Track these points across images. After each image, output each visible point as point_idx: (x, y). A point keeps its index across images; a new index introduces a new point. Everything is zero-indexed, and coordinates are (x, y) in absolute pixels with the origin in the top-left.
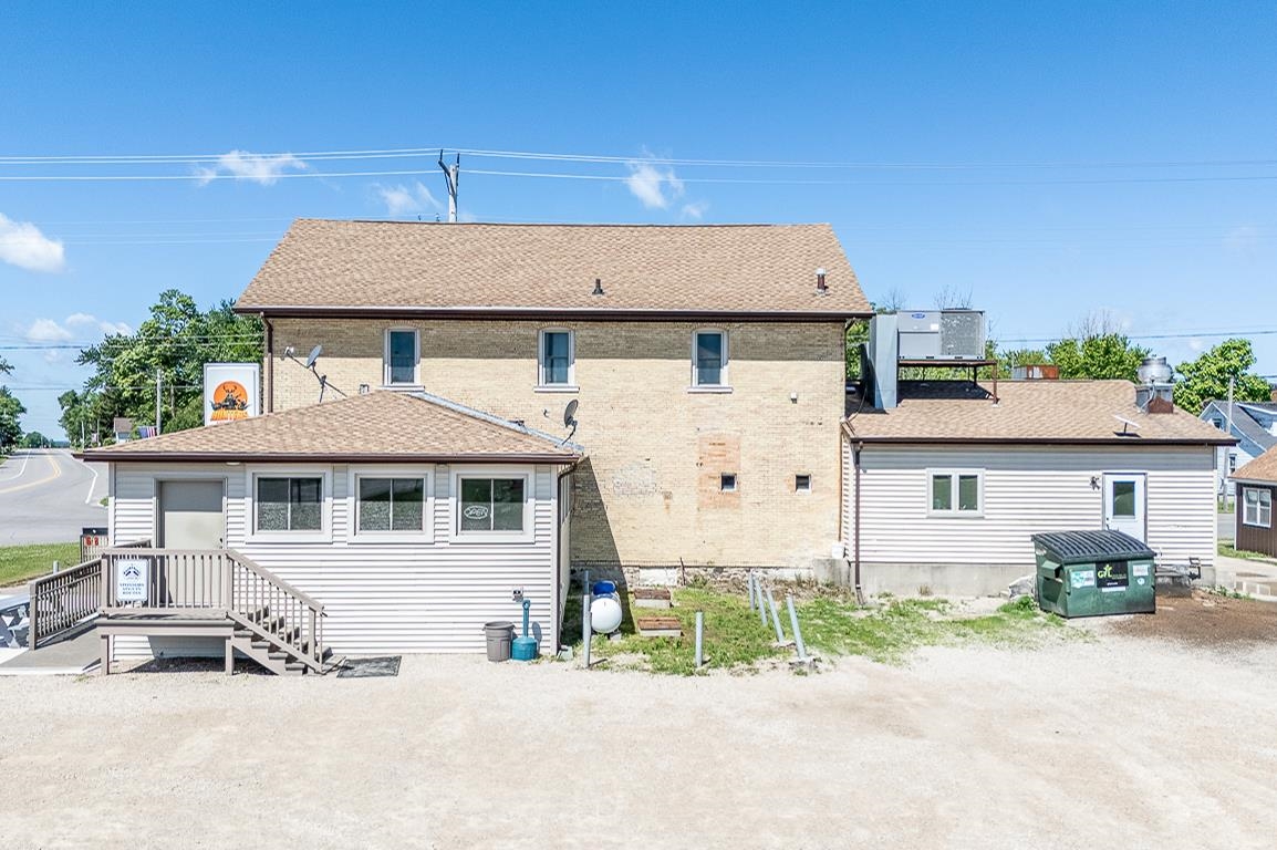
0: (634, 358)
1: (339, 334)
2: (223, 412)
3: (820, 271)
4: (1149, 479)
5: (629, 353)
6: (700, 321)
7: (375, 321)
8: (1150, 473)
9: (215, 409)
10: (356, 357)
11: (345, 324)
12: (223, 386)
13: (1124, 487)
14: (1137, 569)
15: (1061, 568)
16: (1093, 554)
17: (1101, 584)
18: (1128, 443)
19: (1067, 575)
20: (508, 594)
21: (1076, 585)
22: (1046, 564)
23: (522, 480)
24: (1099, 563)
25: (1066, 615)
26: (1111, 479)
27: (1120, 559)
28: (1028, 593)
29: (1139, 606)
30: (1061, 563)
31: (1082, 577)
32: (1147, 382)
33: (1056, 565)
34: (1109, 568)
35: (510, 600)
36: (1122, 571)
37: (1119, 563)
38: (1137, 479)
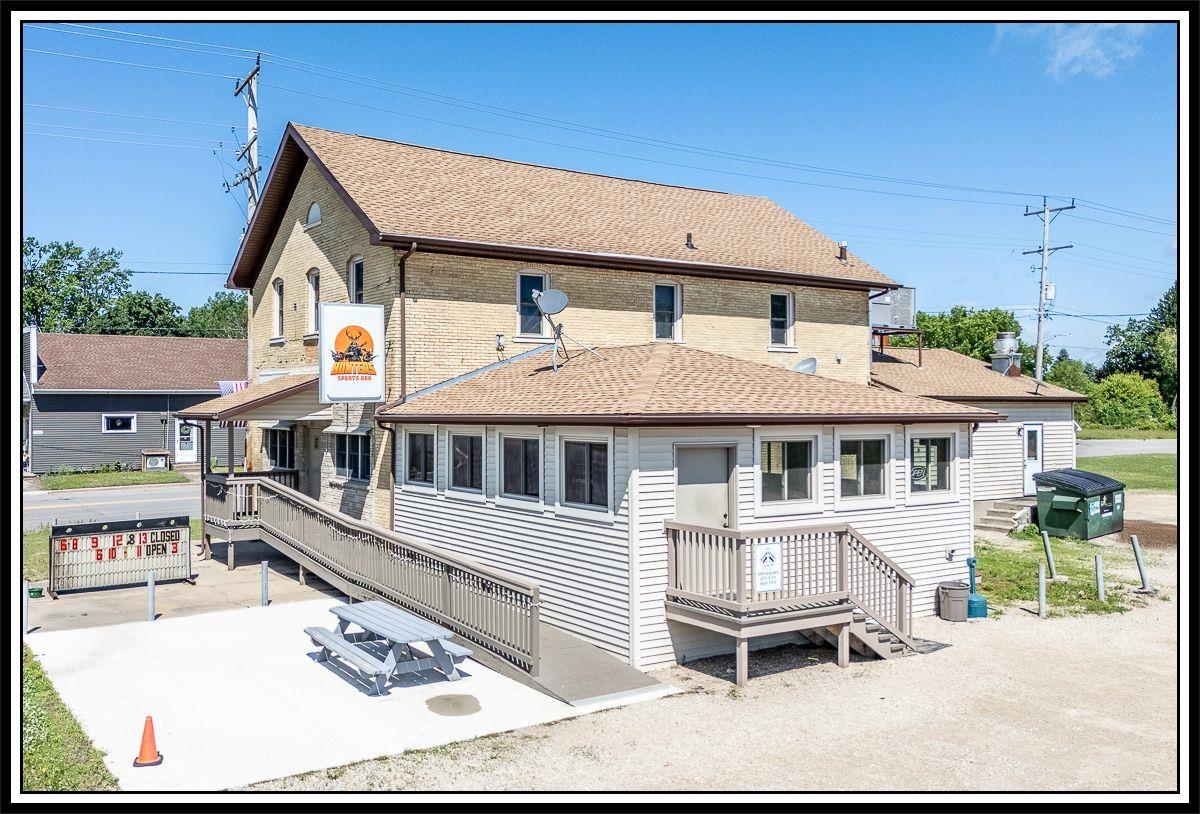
0: (728, 315)
1: (474, 274)
2: (345, 363)
3: (844, 244)
4: (1045, 428)
5: (723, 311)
6: (775, 282)
7: (510, 262)
8: (1045, 423)
9: (337, 360)
10: (490, 302)
11: (481, 264)
12: (346, 331)
13: (1032, 435)
14: (1117, 498)
15: (1082, 500)
16: (1098, 487)
17: (1102, 512)
18: (1037, 400)
19: (1086, 508)
20: (943, 554)
21: (1092, 513)
22: (1057, 498)
23: (949, 439)
24: (1102, 495)
25: (1085, 537)
26: (1028, 428)
27: (1110, 490)
28: (1026, 524)
29: (1117, 526)
30: (1083, 496)
31: (1095, 506)
32: (1006, 352)
33: (1075, 499)
34: (1105, 498)
35: (944, 560)
36: (1110, 500)
37: (1109, 494)
38: (1038, 428)
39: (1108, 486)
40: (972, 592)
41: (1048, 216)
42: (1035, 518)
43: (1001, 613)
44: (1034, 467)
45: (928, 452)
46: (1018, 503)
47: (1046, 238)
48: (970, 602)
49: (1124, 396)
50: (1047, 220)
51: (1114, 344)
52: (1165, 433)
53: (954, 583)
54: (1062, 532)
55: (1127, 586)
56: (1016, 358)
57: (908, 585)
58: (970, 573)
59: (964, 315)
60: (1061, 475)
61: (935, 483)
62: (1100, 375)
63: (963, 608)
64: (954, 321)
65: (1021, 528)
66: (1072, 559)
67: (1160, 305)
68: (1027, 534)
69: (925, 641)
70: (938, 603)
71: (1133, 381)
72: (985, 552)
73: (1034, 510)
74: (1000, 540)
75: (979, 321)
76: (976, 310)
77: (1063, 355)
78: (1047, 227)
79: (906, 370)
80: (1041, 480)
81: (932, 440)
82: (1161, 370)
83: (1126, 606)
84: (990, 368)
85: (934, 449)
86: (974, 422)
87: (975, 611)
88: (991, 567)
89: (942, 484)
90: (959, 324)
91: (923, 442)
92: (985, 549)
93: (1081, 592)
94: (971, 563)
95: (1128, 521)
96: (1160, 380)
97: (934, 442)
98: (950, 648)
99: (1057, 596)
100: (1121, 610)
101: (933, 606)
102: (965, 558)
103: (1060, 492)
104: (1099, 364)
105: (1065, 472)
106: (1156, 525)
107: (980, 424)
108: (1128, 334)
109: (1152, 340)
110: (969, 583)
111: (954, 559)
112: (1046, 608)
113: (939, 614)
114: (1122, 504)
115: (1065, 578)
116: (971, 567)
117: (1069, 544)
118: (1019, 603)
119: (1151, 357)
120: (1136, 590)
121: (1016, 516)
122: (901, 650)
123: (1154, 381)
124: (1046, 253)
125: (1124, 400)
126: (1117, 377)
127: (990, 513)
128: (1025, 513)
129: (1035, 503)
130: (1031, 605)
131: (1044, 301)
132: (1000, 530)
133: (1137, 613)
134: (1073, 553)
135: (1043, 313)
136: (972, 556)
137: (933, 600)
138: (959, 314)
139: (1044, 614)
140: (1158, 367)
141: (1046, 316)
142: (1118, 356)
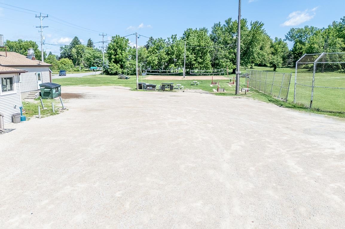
8: (42, 72)
13: (39, 75)
14: (59, 88)
15: (51, 90)
16: (55, 86)
17: (56, 92)
18: (39, 66)
19: (52, 91)
20: (13, 107)
21: (54, 93)
22: (45, 90)
23: (12, 78)
24: (56, 88)
25: (52, 98)
26: (38, 73)
27: (57, 87)
28: (38, 96)
29: (60, 95)
30: (51, 89)
31: (54, 91)
32: (31, 54)
33: (50, 90)
34: (56, 89)
35: (14, 108)
36: (58, 89)
37: (57, 88)
38: (40, 73)
39: (57, 86)
40: (21, 115)
41: (42, 18)
42: (40, 95)
43: (30, 119)
44: (40, 82)
45: (6, 82)
46: (36, 91)
47: (42, 24)
48: (21, 118)
49: (65, 63)
50: (41, 20)
51: (62, 51)
52: (73, 72)
53: (16, 114)
54: (47, 97)
55: (60, 108)
56: (34, 55)
57: (2, 116)
58: (21, 111)
59: (22, 42)
60: (46, 84)
61: (10, 89)
62: (60, 58)
63: (19, 119)
64: (19, 43)
65: (37, 98)
66: (49, 103)
67: (72, 42)
68: (39, 99)
69: (9, 129)
70: (12, 119)
71: (67, 60)
72: (28, 105)
73: (40, 93)
74: (32, 101)
75: (26, 44)
76: (25, 41)
77: (50, 53)
78: (42, 21)
79: (2, 58)
80: (41, 86)
81: (7, 78)
82: (73, 57)
83: (59, 113)
84: (27, 57)
85: (8, 81)
86: (19, 73)
87: (22, 119)
88: (28, 108)
89: (11, 89)
90: (21, 44)
91: (5, 79)
92: (27, 104)
93: (50, 111)
94: (21, 108)
95: (63, 93)
96: (72, 60)
97: (8, 78)
98: (15, 130)
99: (44, 113)
100: (58, 114)
101: (11, 120)
102: (19, 107)
103: (46, 88)
104: (59, 56)
105: (47, 83)
106: (68, 94)
107: (21, 74)
108: (65, 49)
109: (70, 51)
110: (20, 113)
111: (16, 108)
112: (40, 116)
113: (13, 122)
114: (60, 90)
115: (46, 108)
116: (21, 109)
117: (49, 100)
118: (35, 116)
119: (70, 55)
120: (62, 108)
121: (36, 95)
122: (1, 133)
123: (71, 60)
124: (42, 28)
125: (65, 65)
126: (63, 59)
127: (29, 94)
128: (38, 94)
129: (40, 91)
130: (37, 116)
131: (42, 40)
132: (32, 98)
133: (61, 114)
134: (49, 102)
135: (42, 43)
136: (21, 106)
137: (11, 119)
138: (20, 41)
139: (40, 117)
140: (72, 57)
141: (43, 44)
142: (63, 54)
